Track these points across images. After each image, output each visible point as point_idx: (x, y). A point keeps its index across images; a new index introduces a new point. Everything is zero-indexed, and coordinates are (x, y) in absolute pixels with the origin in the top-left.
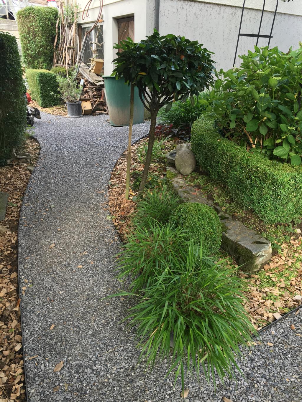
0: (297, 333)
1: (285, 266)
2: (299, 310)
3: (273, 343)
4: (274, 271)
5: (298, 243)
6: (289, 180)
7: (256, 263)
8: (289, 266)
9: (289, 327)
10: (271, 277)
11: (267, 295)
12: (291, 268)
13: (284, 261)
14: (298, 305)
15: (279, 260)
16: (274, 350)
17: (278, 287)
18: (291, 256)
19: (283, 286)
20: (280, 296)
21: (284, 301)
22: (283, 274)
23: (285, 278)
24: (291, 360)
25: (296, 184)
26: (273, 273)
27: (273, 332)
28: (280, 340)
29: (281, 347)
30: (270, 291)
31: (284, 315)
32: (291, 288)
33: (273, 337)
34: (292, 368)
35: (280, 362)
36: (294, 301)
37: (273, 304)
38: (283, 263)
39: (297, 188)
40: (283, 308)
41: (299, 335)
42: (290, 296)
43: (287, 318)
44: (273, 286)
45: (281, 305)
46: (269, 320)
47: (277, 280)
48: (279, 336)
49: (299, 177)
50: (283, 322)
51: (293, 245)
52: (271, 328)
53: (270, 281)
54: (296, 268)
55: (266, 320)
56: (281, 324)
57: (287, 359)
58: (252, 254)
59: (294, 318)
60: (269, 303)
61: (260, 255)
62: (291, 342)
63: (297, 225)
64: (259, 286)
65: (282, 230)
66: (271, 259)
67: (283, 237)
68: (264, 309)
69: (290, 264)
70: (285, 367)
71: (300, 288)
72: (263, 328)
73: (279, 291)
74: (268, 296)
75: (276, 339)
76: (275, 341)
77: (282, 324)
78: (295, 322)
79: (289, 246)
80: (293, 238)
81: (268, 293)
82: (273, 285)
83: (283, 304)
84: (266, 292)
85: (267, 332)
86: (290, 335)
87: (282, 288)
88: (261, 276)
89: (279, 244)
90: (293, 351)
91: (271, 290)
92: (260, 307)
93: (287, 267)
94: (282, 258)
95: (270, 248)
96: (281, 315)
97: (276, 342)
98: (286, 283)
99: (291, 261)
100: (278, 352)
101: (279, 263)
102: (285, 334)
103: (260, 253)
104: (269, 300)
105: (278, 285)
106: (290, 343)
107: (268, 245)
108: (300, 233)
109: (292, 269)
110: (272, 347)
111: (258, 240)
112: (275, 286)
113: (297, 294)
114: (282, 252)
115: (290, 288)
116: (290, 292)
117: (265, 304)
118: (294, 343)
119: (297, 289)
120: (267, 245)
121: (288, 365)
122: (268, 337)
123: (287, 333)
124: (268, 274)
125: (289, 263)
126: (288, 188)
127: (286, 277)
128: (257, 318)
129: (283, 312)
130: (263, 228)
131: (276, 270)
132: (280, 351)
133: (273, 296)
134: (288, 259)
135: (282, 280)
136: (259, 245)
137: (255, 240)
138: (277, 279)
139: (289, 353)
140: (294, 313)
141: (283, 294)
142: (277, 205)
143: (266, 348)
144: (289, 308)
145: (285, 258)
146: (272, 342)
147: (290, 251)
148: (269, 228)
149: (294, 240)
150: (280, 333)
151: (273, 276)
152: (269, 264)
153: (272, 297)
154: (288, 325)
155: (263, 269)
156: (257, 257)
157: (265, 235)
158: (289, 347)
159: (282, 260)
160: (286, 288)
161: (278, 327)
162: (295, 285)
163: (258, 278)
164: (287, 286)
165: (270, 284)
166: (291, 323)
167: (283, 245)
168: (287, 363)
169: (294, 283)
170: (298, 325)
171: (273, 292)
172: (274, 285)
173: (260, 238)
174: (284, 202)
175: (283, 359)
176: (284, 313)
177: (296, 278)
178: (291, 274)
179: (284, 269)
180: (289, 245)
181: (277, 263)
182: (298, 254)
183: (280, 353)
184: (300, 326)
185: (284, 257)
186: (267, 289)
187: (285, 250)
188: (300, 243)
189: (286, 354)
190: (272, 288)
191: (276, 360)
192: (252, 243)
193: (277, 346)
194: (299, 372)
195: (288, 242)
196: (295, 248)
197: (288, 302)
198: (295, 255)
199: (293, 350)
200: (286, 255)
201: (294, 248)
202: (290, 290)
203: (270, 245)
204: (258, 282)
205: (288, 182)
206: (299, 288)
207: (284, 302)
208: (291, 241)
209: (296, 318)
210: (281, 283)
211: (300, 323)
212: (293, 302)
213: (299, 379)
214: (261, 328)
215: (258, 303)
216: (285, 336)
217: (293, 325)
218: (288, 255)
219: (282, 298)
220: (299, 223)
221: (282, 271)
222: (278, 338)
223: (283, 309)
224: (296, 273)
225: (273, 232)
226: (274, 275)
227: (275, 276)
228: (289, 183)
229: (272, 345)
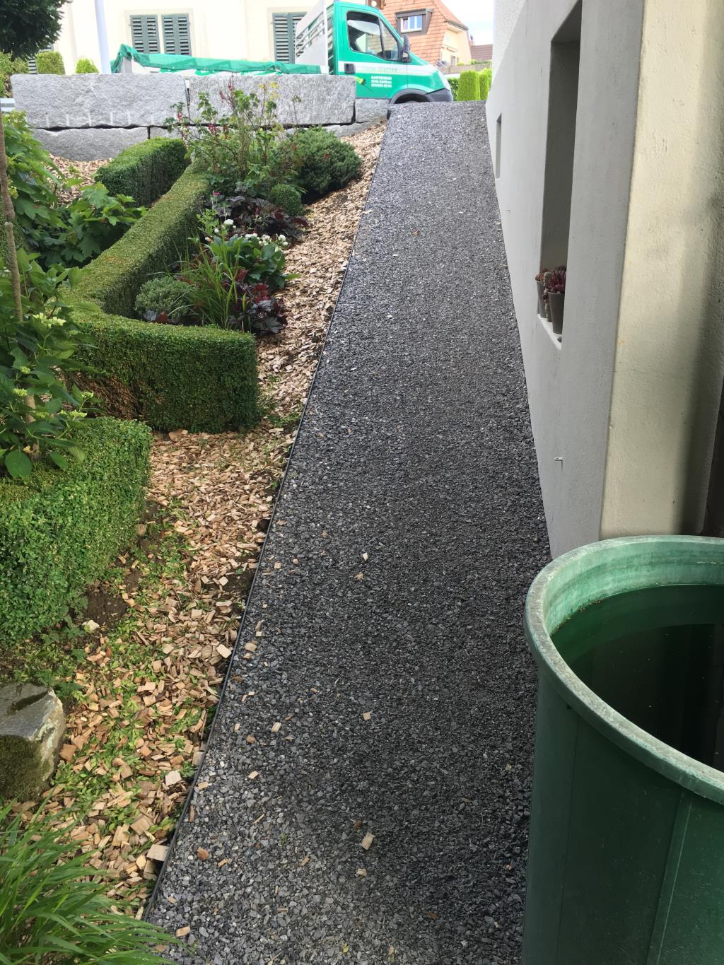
0: (219, 861)
1: (108, 723)
2: (192, 808)
3: (187, 925)
4: (90, 751)
5: (104, 653)
6: (33, 519)
7: (43, 759)
8: (116, 718)
9: (196, 860)
10: (89, 769)
11: (106, 821)
12: (122, 720)
13: (99, 712)
14: (182, 795)
15: (88, 718)
16: (199, 936)
17: (118, 784)
18: (108, 692)
19: (128, 773)
20: (133, 801)
21: (150, 806)
22: (113, 747)
23: (121, 752)
24: (244, 931)
25: (50, 521)
26: (91, 758)
27: (172, 898)
28: (195, 905)
29: (208, 920)
30: (109, 805)
31: (169, 838)
32: (148, 766)
33: (177, 910)
34: (254, 948)
35: (227, 954)
36: (169, 792)
37: (131, 830)
38: (99, 718)
39: (55, 530)
40: (158, 824)
41: (224, 861)
42: (154, 786)
43: (179, 843)
44: (107, 789)
45: (150, 821)
46: (145, 876)
47: (107, 769)
48: (190, 898)
49: (49, 502)
50: (177, 857)
51: (98, 665)
52: (161, 892)
53: (95, 781)
54: (132, 715)
55: (140, 881)
56: (176, 866)
57: (234, 935)
58: (27, 743)
59: (194, 831)
60: (123, 835)
61: (44, 733)
62: (219, 890)
63: (81, 614)
64: (76, 809)
65: (55, 643)
66: (69, 725)
67: (67, 657)
68: (120, 858)
69: (115, 713)
70: (241, 958)
71: (163, 753)
72: (145, 906)
73: (127, 790)
74: (109, 822)
75: (187, 909)
76: (187, 915)
77: (178, 863)
78: (200, 840)
79: (90, 672)
80: (90, 648)
81: (107, 812)
82: (106, 784)
83: (150, 815)
84: (101, 815)
85: (159, 910)
86: (208, 876)
87: (128, 779)
88: (66, 782)
89: (68, 679)
90: (235, 907)
91: (107, 801)
92: (109, 860)
93: (112, 723)
94: (90, 708)
95: (56, 701)
96: (162, 844)
97: (192, 915)
98: (130, 762)
99: (113, 704)
100: (207, 935)
101: (91, 725)
102: (197, 883)
103: (43, 729)
104: (119, 827)
105: (116, 777)
106: (219, 894)
107: (51, 697)
108: (97, 629)
109: (126, 722)
110: (192, 936)
111: (17, 699)
112: (112, 786)
113: (167, 772)
114: (84, 693)
115: (144, 769)
116: (149, 777)
117: (114, 844)
118: (226, 888)
119: (160, 760)
120: (47, 700)
121: (245, 946)
122: (168, 918)
123: (199, 876)
124: (80, 767)
125: (112, 711)
126: (39, 538)
127: (121, 748)
128: (118, 893)
129: (163, 834)
130: (7, 660)
131: (94, 746)
132: (211, 931)
133: (120, 812)
134: (104, 702)
135: (119, 760)
136: (30, 708)
137: (10, 703)
138: (107, 766)
139: (229, 918)
140: (186, 820)
141: (139, 791)
142: (28, 589)
143: (180, 950)
144: (169, 816)
145: (97, 705)
146: (184, 922)
147: (99, 683)
148: (23, 652)
149: (93, 652)
150: (186, 887)
151: (94, 765)
152: (70, 742)
153: (121, 817)
154: (191, 858)
155: (62, 762)
156: (41, 741)
157: (23, 675)
158: (221, 904)
159: (92, 714)
160: (136, 774)
161: (173, 878)
162: (151, 755)
163: (63, 791)
164: (138, 768)
165: (98, 787)
166: (193, 848)
167: (79, 676)
168: (241, 942)
169: (146, 752)
170: (209, 842)
171: (116, 801)
172: (108, 784)
173: (19, 689)
174: (41, 576)
175: (228, 941)
176: (166, 836)
177: (145, 737)
178: (130, 733)
179: (108, 731)
180: (90, 668)
181: (86, 727)
182: (119, 680)
183: (213, 934)
184: (213, 841)
185: (93, 704)
186: (99, 806)
187: (87, 685)
188: (110, 652)
189: (227, 927)
190: (106, 796)
191: (216, 958)
192: (9, 714)
193: (199, 923)
194: (272, 943)
195: (84, 663)
196: (107, 669)
197: (160, 803)
198: (115, 687)
199: (232, 904)
200: (96, 697)
201: (105, 671)
202: (147, 772)
203: (52, 693)
204: (68, 803)
205: (33, 525)
206: (162, 756)
207: (150, 809)
208: (89, 659)
209: (196, 828)
210: (120, 770)
211: (211, 835)
212: (169, 795)
213: (281, 959)
214: (141, 911)
215: (98, 854)
216: (200, 885)
217: (200, 850)
218: (99, 693)
219: (142, 802)
220: (86, 608)
221: (108, 739)
222: (191, 903)
223: (160, 828)
224: (137, 726)
225: (38, 656)
226: (94, 760)
227: (97, 760)
228: (36, 526)
229: (187, 930)
